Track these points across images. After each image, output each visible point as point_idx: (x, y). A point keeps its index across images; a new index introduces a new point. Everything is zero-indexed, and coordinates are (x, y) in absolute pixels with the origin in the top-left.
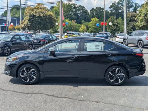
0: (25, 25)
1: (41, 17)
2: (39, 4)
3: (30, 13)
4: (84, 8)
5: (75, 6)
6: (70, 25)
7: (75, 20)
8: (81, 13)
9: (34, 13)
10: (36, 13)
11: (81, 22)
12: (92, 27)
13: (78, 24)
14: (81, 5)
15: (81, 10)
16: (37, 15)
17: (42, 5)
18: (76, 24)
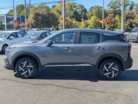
4: (83, 6)
5: (75, 5)
7: (75, 18)
8: (80, 11)
9: (38, 12)
11: (80, 20)
13: (78, 22)
14: (80, 4)
17: (45, 4)
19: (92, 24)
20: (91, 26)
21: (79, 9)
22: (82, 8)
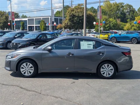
0: (66, 24)
1: (80, 16)
2: (79, 5)
3: (70, 13)
4: (132, 7)
5: (122, 5)
6: (114, 24)
7: (120, 19)
8: (128, 12)
9: (74, 13)
10: (75, 13)
11: (126, 21)
12: (135, 25)
13: (123, 23)
14: (128, 4)
15: (128, 9)
16: (77, 14)
17: (82, 5)
18: (121, 23)
19: (136, 26)
20: (135, 28)
21: (127, 9)
22: (130, 8)
